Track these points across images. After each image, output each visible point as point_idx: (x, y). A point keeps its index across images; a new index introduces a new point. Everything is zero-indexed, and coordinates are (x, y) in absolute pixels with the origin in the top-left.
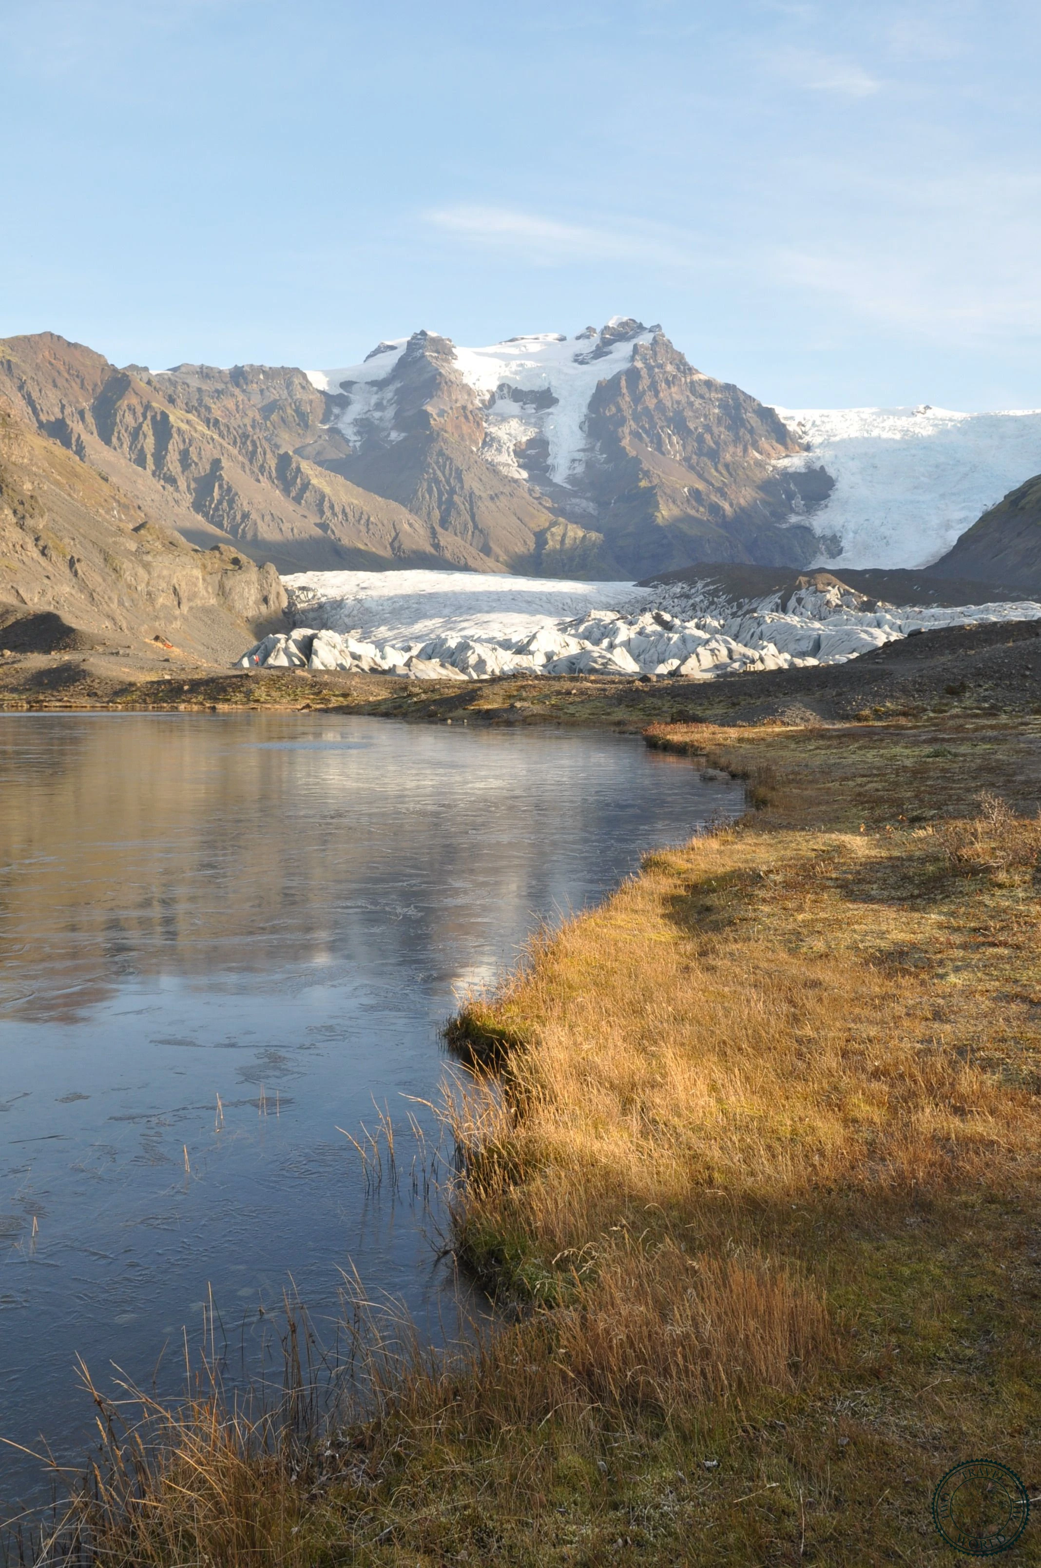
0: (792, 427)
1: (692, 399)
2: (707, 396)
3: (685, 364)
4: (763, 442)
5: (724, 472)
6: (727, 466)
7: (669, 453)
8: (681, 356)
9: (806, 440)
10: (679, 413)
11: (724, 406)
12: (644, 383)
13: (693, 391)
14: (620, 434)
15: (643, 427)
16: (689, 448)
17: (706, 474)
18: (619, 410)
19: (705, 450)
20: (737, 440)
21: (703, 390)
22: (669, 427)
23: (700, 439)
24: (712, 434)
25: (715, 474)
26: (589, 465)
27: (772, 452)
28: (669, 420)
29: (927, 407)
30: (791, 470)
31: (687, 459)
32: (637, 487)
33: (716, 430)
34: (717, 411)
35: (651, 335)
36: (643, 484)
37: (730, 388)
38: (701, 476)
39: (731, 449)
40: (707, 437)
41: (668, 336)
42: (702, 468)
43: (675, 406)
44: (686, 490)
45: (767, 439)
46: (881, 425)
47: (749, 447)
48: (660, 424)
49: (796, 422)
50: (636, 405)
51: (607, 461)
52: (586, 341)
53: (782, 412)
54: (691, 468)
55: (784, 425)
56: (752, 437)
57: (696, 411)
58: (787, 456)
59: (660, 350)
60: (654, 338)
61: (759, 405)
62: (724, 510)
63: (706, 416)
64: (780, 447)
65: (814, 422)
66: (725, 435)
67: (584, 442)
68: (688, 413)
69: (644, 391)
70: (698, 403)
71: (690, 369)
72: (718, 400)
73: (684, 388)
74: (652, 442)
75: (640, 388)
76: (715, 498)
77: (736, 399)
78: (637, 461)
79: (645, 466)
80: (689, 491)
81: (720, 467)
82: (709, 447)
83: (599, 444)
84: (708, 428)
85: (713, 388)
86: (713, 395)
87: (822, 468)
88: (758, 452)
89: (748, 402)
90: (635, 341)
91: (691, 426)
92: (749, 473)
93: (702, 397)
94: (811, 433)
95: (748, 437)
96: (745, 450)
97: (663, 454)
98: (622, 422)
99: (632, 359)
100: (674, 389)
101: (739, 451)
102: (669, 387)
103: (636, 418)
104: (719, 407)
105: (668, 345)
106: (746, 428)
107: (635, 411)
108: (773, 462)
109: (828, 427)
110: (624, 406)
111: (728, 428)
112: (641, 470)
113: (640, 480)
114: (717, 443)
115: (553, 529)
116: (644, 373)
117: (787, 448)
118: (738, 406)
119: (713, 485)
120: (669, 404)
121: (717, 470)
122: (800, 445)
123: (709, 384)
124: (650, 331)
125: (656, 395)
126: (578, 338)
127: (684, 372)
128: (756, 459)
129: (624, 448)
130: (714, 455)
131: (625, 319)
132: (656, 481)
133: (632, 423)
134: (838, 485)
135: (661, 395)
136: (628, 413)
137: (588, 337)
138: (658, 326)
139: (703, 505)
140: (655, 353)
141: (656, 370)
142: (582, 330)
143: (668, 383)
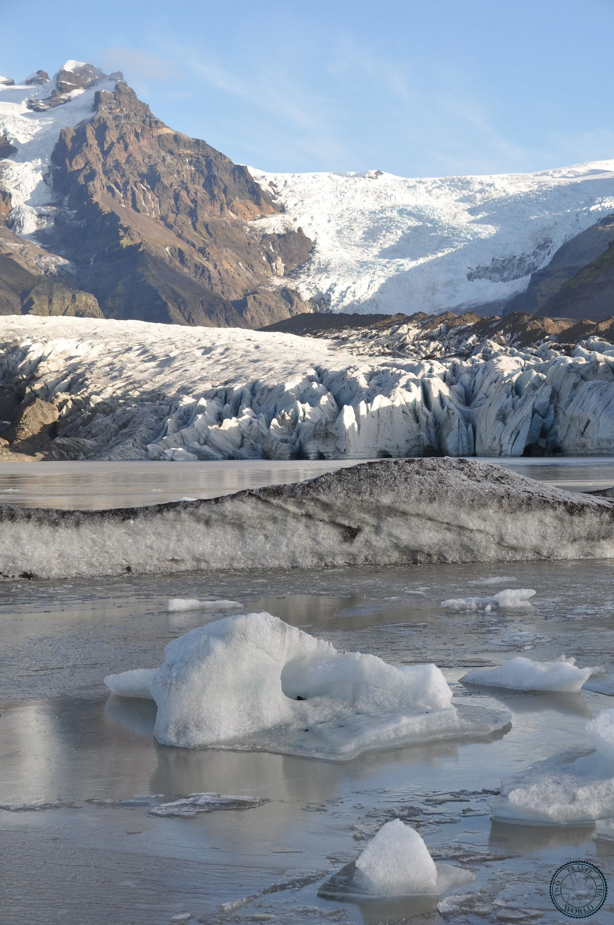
0: (265, 186)
1: (163, 153)
2: (176, 151)
3: (151, 116)
4: (237, 202)
5: (204, 231)
6: (206, 226)
7: (145, 211)
8: (145, 107)
9: (279, 200)
10: (152, 168)
11: (193, 162)
12: (112, 136)
13: (162, 146)
14: (91, 189)
15: (116, 184)
16: (165, 206)
17: (185, 234)
18: (87, 163)
19: (182, 208)
20: (213, 197)
21: (172, 146)
22: (142, 182)
23: (177, 197)
24: (188, 192)
25: (194, 233)
26: (58, 220)
27: (247, 213)
28: (141, 175)
29: (379, 173)
30: (269, 232)
31: (163, 218)
32: (118, 245)
33: (191, 187)
34: (188, 167)
35: (111, 85)
36: (125, 242)
37: (198, 143)
38: (180, 236)
39: (209, 208)
40: (183, 193)
41: (131, 85)
42: (180, 227)
43: (146, 160)
44: (167, 249)
45: (240, 198)
46: (353, 187)
47: (225, 206)
48: (132, 179)
49: (268, 182)
50: (105, 160)
51: (78, 217)
52: (40, 87)
53: (253, 171)
54: (170, 227)
55: (258, 185)
56: (226, 196)
57: (169, 166)
58: (262, 217)
59: (124, 99)
60: (117, 87)
61: (231, 163)
62: (209, 271)
63: (178, 172)
64: (255, 208)
65: (286, 182)
66: (202, 193)
67: (50, 195)
68: (161, 169)
69: (113, 143)
70: (168, 158)
71: (156, 122)
72: (187, 156)
73: (153, 141)
74: (125, 197)
75: (108, 139)
76: (199, 259)
77: (206, 157)
78: (113, 217)
79: (124, 222)
80: (171, 249)
81: (198, 226)
82: (186, 204)
83: (67, 199)
84: (184, 185)
85: (181, 144)
86: (182, 151)
87: (300, 229)
88: (234, 212)
89: (219, 159)
90: (95, 89)
91: (166, 182)
92: (229, 234)
93: (171, 152)
94: (283, 193)
95: (223, 196)
96: (222, 209)
97: (138, 211)
98: (91, 176)
99: (95, 107)
100: (144, 142)
101: (217, 209)
102: (139, 140)
103: (106, 173)
104: (190, 163)
105: (132, 94)
106: (219, 187)
107: (104, 165)
108: (250, 223)
109: (300, 187)
110: (92, 158)
111: (204, 186)
112: (121, 226)
113: (122, 238)
114: (194, 201)
115: (37, 288)
116: (111, 123)
117: (261, 209)
118: (209, 164)
119: (194, 246)
120: (140, 158)
121: (195, 229)
122: (274, 206)
123: (176, 138)
124: (110, 79)
125: (126, 148)
126: (28, 83)
127: (150, 125)
128: (232, 219)
129: (97, 203)
130: (193, 214)
131: (82, 64)
132: (138, 241)
133: (102, 176)
134: (318, 248)
135: (130, 148)
136: (99, 168)
137: (39, 82)
138: (120, 74)
139: (186, 266)
140: (119, 104)
141: (123, 121)
142: (31, 73)
143: (137, 135)
